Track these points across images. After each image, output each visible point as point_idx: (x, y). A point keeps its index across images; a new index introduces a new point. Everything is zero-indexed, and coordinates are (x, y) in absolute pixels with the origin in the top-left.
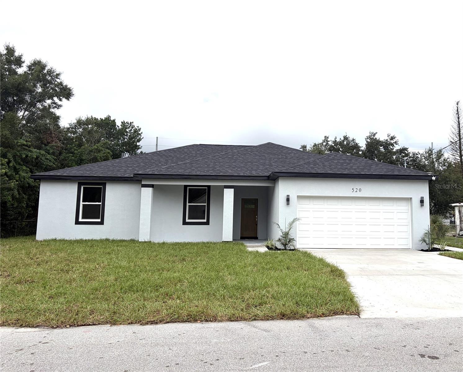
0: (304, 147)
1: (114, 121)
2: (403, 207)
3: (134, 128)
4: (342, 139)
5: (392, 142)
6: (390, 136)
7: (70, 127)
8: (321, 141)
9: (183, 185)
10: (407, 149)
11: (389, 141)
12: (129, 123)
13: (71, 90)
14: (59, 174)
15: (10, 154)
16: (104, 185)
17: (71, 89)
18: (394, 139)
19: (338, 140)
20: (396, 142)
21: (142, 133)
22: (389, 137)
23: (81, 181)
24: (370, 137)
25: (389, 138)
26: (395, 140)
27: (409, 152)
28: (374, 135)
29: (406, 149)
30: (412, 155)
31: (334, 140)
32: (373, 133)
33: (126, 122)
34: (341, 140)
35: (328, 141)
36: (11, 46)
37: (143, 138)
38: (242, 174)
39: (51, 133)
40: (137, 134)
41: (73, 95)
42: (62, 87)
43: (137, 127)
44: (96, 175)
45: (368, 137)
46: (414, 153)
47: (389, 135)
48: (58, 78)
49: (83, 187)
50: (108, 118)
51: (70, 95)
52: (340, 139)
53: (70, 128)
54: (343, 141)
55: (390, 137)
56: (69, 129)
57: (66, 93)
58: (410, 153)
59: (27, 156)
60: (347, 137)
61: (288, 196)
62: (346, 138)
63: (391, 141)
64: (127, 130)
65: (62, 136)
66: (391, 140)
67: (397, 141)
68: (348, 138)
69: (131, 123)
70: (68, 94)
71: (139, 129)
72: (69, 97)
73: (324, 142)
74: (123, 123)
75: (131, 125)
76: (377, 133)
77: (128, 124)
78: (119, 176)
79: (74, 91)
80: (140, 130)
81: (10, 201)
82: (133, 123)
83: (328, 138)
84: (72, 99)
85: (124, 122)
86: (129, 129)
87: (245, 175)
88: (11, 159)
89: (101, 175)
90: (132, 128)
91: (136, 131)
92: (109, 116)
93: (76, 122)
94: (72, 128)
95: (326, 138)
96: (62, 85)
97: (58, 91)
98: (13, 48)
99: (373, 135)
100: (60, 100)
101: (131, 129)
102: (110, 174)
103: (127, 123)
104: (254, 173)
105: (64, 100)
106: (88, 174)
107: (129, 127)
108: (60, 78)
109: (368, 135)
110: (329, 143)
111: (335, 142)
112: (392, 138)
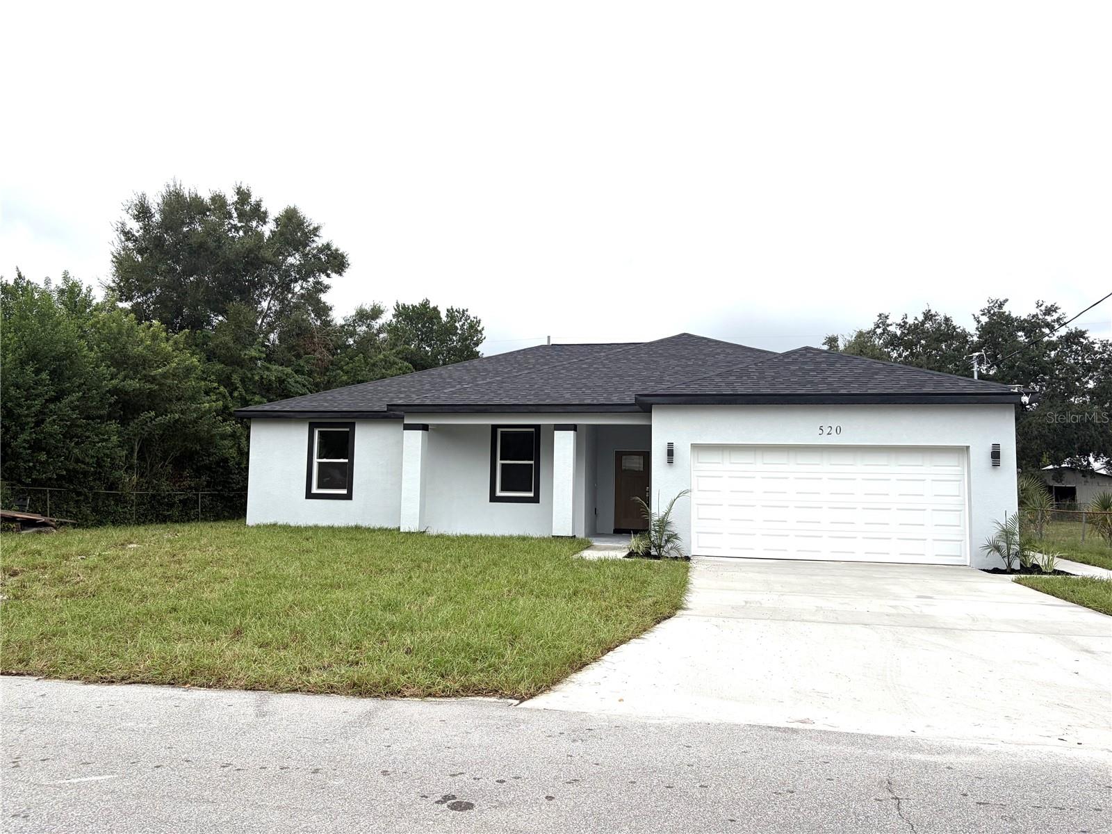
0: (832, 341)
1: (435, 309)
2: (948, 468)
3: (469, 321)
4: (921, 318)
5: (1049, 319)
6: (1041, 305)
7: (344, 323)
8: (872, 327)
9: (487, 425)
10: (1084, 332)
11: (1040, 317)
12: (461, 310)
13: (345, 258)
14: (278, 408)
15: (235, 376)
16: (352, 426)
17: (345, 255)
18: (1054, 314)
19: (910, 321)
20: (1058, 320)
21: (483, 329)
22: (1040, 308)
23: (314, 420)
24: (989, 312)
25: (1041, 310)
26: (1055, 316)
27: (1091, 341)
28: (1001, 306)
29: (1081, 334)
30: (1099, 348)
31: (901, 322)
32: (997, 302)
33: (454, 310)
34: (916, 322)
35: (888, 325)
36: (244, 187)
37: (485, 338)
38: (588, 402)
39: (313, 337)
40: (474, 331)
41: (348, 265)
42: (329, 252)
43: (474, 318)
44: (336, 409)
45: (986, 311)
46: (1105, 342)
47: (1040, 303)
48: (316, 235)
49: (319, 431)
50: (425, 305)
51: (343, 266)
52: (916, 319)
53: (345, 325)
54: (923, 323)
55: (1043, 308)
56: (343, 326)
57: (337, 263)
58: (1093, 343)
59: (262, 378)
60: (933, 312)
61: (670, 445)
62: (928, 316)
63: (1047, 317)
64: (457, 324)
65: (332, 341)
66: (1045, 314)
67: (1063, 316)
68: (935, 316)
69: (463, 311)
70: (340, 264)
71: (477, 322)
72: (343, 270)
73: (879, 327)
74: (450, 312)
75: (463, 315)
76: (1007, 300)
77: (459, 312)
78: (376, 409)
79: (350, 259)
80: (479, 322)
81: (233, 457)
82: (467, 310)
83: (887, 317)
84: (348, 272)
85: (452, 309)
86: (461, 323)
87: (595, 402)
88: (238, 385)
89: (344, 409)
90: (466, 320)
91: (472, 326)
92: (427, 300)
93: (354, 313)
94: (349, 325)
95: (883, 318)
96: (330, 249)
97: (324, 260)
98: (248, 190)
99: (997, 305)
100: (328, 276)
101: (464, 323)
102: (363, 406)
103: (456, 311)
104: (615, 399)
105: (333, 275)
106: (326, 406)
107: (461, 318)
108: (320, 235)
109: (986, 305)
110: (889, 328)
111: (902, 326)
112: (1049, 311)
